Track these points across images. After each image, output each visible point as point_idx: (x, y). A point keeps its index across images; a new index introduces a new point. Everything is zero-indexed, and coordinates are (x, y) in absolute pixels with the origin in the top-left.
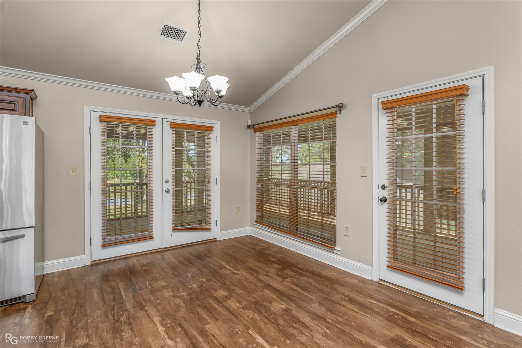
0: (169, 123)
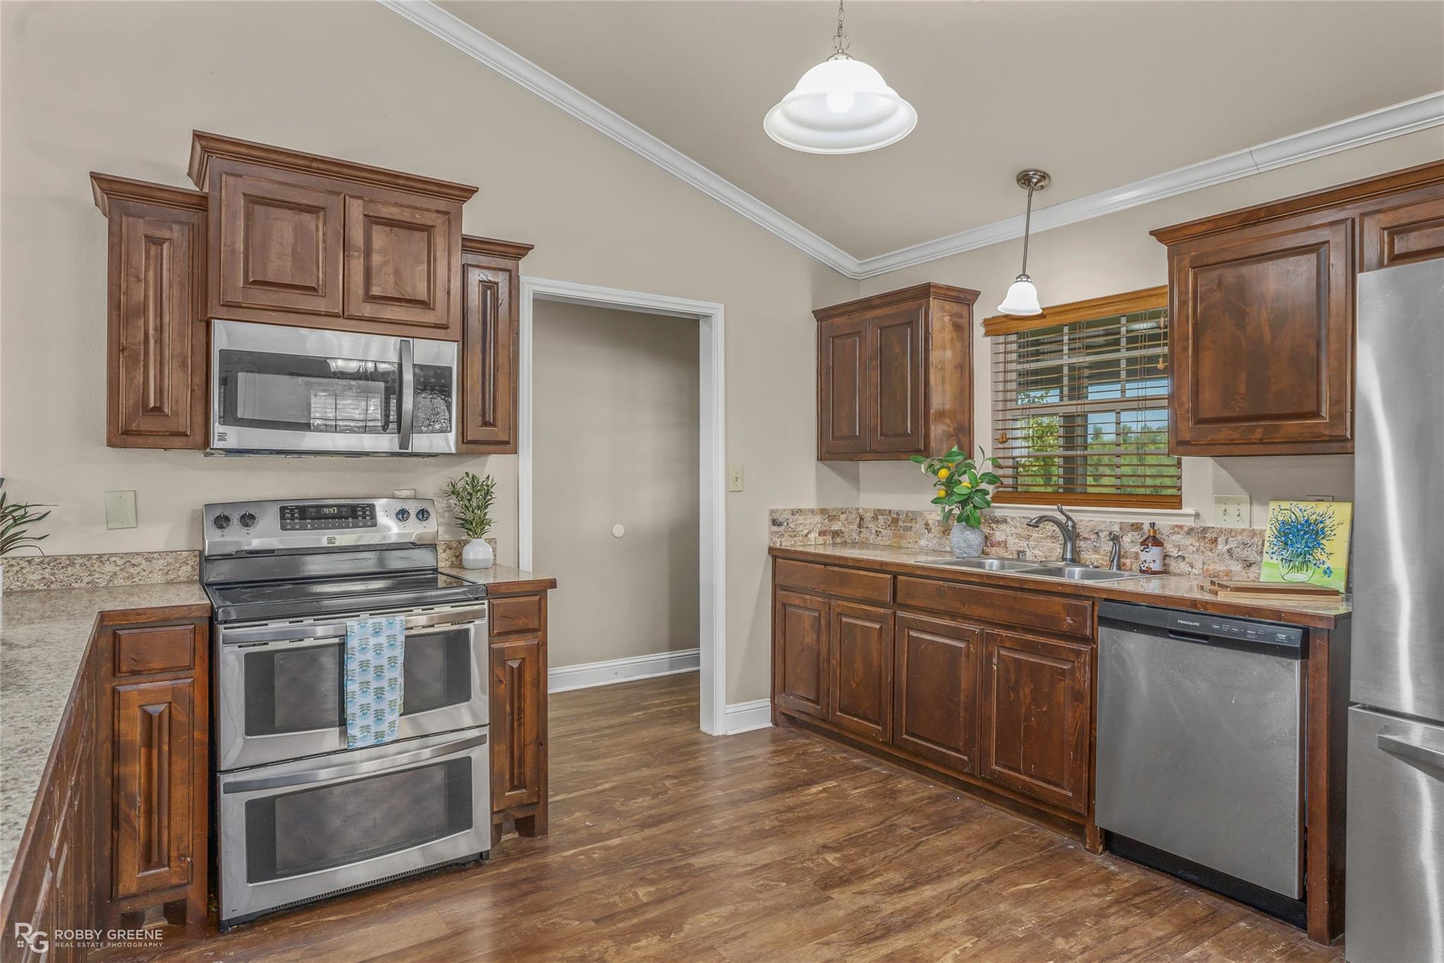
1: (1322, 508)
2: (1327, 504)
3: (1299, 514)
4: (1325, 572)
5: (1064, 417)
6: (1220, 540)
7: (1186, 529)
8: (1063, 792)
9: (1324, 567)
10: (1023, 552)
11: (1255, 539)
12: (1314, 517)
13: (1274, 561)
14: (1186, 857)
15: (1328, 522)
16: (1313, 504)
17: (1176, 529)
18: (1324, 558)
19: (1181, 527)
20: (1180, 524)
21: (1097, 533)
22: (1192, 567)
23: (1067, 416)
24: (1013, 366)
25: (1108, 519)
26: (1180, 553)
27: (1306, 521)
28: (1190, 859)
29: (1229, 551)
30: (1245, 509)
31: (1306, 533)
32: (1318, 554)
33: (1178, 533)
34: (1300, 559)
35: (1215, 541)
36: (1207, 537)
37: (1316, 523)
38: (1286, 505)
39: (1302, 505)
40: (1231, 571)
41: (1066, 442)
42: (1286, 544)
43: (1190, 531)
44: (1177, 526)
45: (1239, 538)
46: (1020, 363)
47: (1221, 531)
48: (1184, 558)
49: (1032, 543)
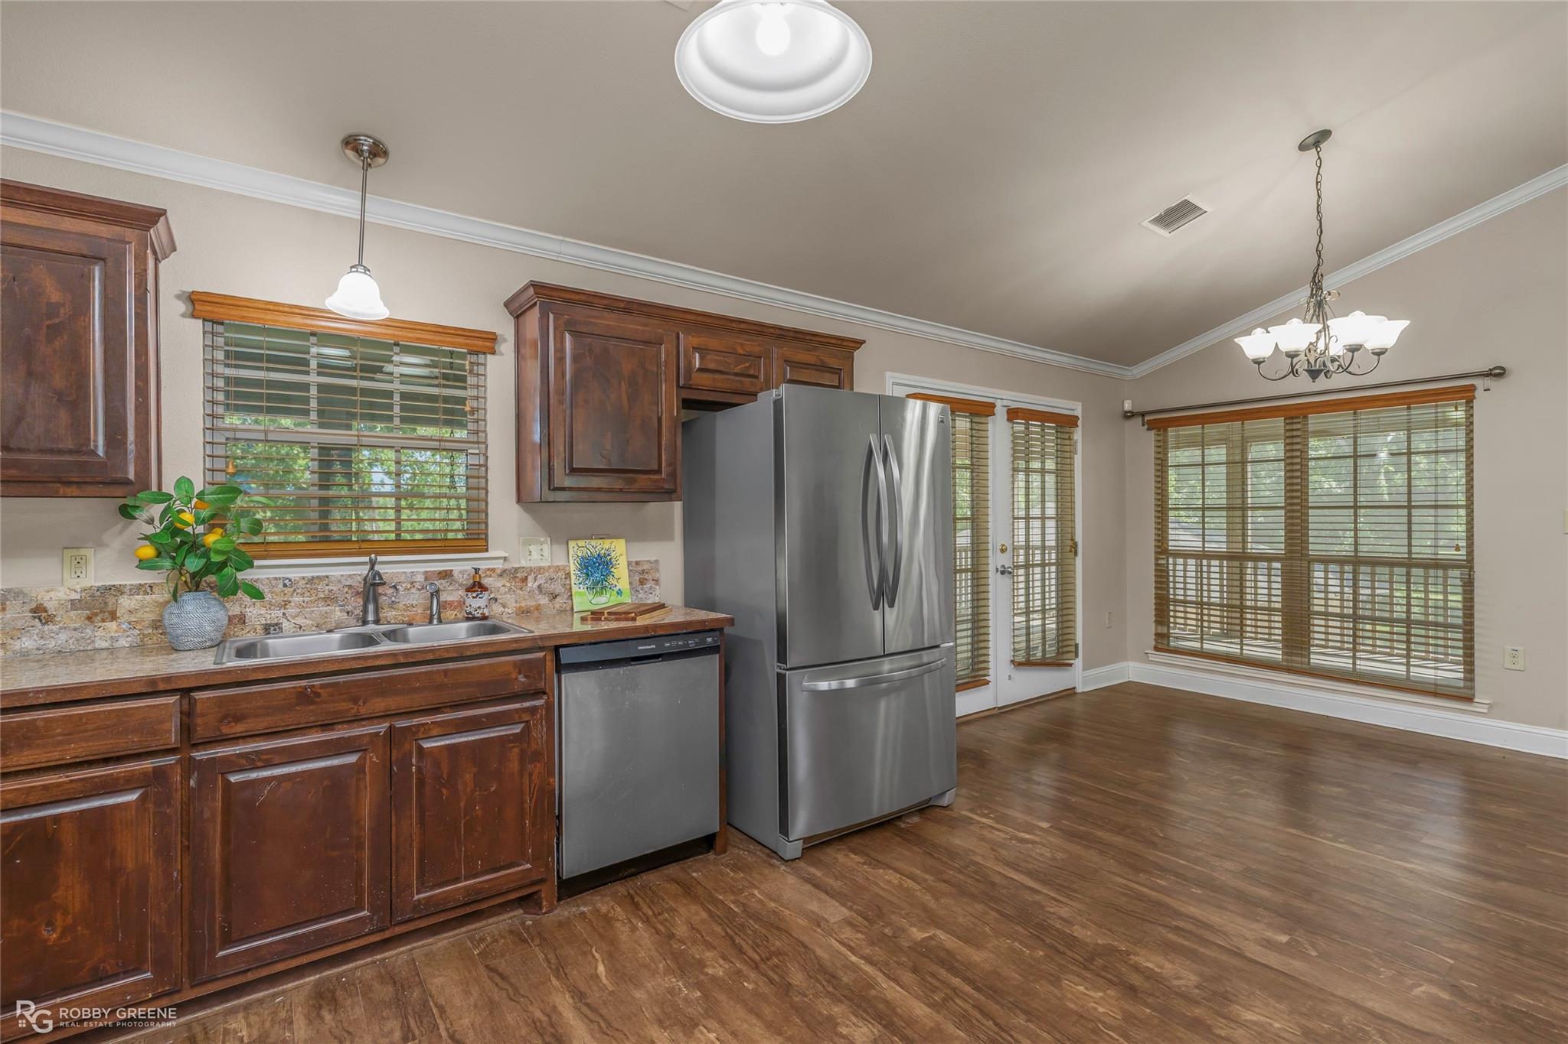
0: (1006, 409)
1: (607, 544)
2: (609, 541)
3: (592, 550)
4: (618, 593)
5: (320, 448)
6: (530, 578)
7: (499, 571)
8: (521, 868)
9: (616, 589)
10: (277, 624)
11: (560, 574)
12: (603, 551)
13: (582, 590)
14: (647, 852)
15: (612, 555)
16: (601, 541)
17: (488, 573)
18: (615, 582)
19: (493, 570)
20: (492, 567)
21: (395, 587)
22: (504, 607)
23: (323, 448)
24: (220, 369)
25: (408, 569)
26: (492, 596)
27: (599, 555)
28: (650, 851)
29: (539, 587)
30: (546, 548)
31: (600, 564)
32: (611, 580)
33: (490, 576)
34: (600, 585)
35: (525, 580)
36: (517, 576)
37: (605, 556)
38: (581, 543)
39: (593, 543)
40: (539, 605)
41: (320, 480)
42: (588, 575)
43: (503, 574)
44: (489, 569)
45: (547, 574)
46: (227, 365)
47: (531, 570)
48: (496, 600)
49: (290, 611)
